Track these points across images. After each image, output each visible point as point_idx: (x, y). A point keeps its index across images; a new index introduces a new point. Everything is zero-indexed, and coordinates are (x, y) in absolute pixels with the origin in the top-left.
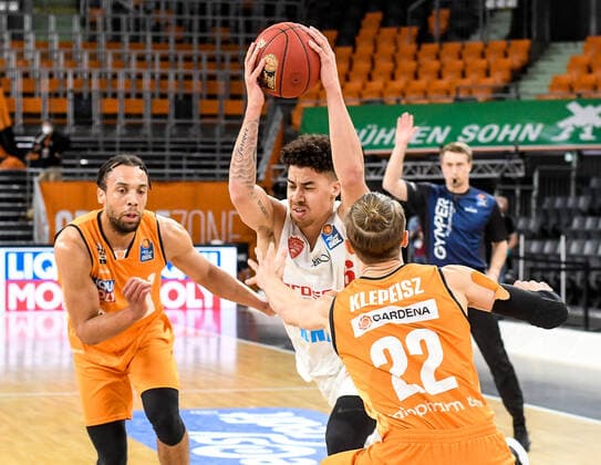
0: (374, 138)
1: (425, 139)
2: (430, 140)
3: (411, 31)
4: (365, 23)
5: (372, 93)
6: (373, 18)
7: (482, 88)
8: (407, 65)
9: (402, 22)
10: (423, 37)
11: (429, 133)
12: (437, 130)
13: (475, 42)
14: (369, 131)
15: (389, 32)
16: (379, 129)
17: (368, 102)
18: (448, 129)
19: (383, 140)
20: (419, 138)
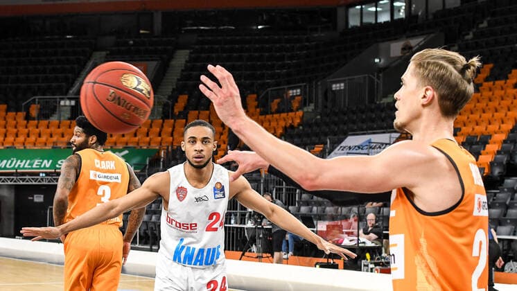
0: (15, 164)
1: (40, 165)
2: (42, 166)
3: (22, 114)
5: (8, 143)
7: (62, 143)
8: (24, 131)
9: (17, 110)
10: (28, 118)
11: (42, 163)
12: (46, 161)
13: (54, 120)
14: (12, 161)
15: (11, 114)
16: (17, 160)
17: (8, 148)
18: (51, 161)
19: (20, 165)
20: (37, 165)
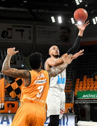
3: (92, 79)
4: (84, 78)
5: (87, 89)
6: (85, 77)
8: (93, 84)
9: (91, 77)
16: (91, 95)
17: (87, 90)
